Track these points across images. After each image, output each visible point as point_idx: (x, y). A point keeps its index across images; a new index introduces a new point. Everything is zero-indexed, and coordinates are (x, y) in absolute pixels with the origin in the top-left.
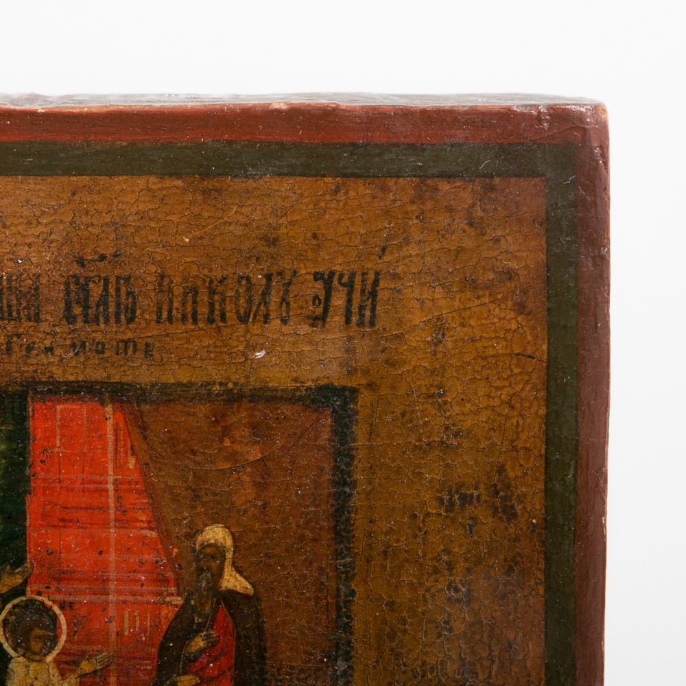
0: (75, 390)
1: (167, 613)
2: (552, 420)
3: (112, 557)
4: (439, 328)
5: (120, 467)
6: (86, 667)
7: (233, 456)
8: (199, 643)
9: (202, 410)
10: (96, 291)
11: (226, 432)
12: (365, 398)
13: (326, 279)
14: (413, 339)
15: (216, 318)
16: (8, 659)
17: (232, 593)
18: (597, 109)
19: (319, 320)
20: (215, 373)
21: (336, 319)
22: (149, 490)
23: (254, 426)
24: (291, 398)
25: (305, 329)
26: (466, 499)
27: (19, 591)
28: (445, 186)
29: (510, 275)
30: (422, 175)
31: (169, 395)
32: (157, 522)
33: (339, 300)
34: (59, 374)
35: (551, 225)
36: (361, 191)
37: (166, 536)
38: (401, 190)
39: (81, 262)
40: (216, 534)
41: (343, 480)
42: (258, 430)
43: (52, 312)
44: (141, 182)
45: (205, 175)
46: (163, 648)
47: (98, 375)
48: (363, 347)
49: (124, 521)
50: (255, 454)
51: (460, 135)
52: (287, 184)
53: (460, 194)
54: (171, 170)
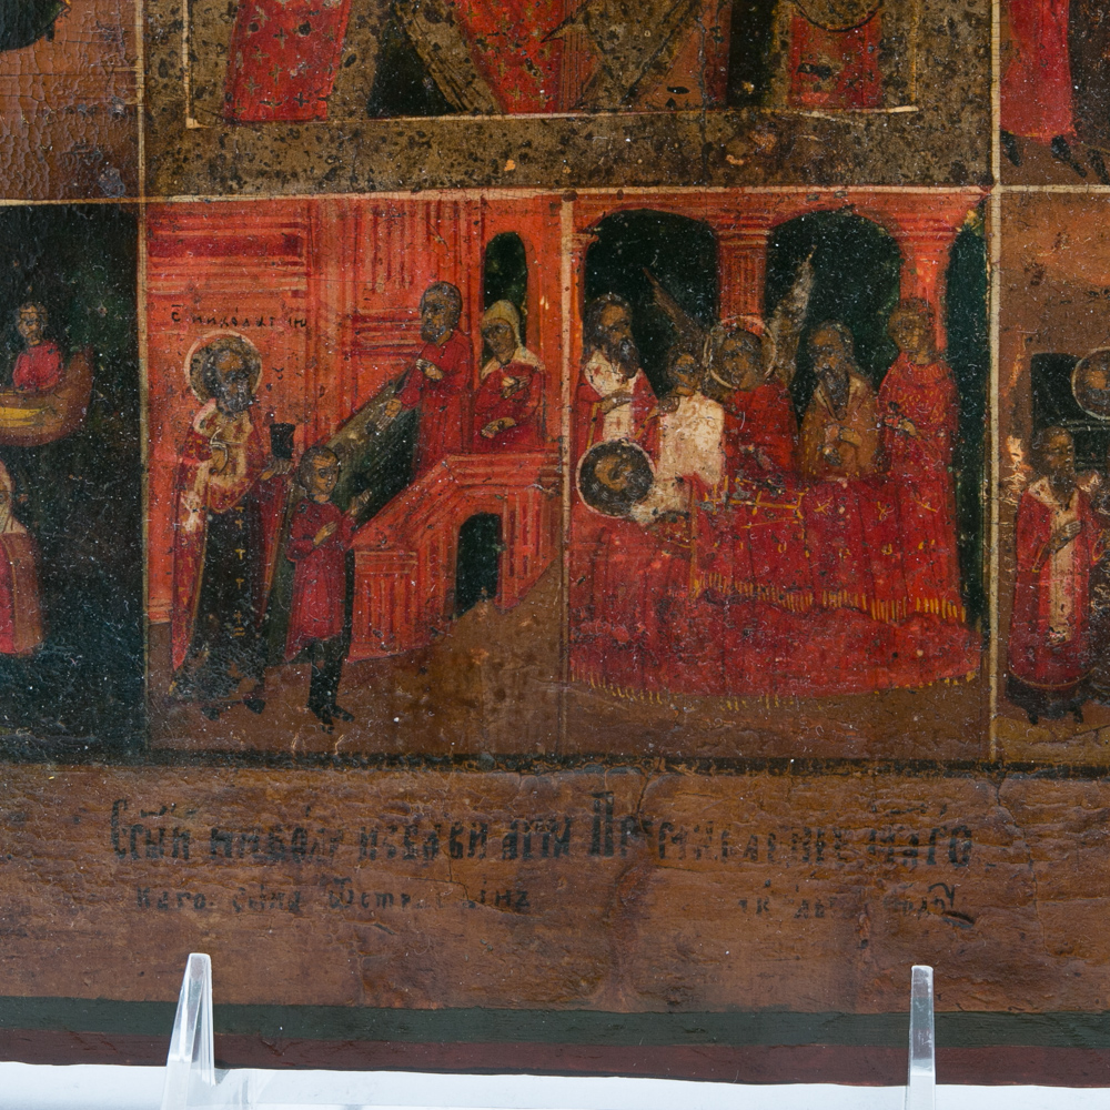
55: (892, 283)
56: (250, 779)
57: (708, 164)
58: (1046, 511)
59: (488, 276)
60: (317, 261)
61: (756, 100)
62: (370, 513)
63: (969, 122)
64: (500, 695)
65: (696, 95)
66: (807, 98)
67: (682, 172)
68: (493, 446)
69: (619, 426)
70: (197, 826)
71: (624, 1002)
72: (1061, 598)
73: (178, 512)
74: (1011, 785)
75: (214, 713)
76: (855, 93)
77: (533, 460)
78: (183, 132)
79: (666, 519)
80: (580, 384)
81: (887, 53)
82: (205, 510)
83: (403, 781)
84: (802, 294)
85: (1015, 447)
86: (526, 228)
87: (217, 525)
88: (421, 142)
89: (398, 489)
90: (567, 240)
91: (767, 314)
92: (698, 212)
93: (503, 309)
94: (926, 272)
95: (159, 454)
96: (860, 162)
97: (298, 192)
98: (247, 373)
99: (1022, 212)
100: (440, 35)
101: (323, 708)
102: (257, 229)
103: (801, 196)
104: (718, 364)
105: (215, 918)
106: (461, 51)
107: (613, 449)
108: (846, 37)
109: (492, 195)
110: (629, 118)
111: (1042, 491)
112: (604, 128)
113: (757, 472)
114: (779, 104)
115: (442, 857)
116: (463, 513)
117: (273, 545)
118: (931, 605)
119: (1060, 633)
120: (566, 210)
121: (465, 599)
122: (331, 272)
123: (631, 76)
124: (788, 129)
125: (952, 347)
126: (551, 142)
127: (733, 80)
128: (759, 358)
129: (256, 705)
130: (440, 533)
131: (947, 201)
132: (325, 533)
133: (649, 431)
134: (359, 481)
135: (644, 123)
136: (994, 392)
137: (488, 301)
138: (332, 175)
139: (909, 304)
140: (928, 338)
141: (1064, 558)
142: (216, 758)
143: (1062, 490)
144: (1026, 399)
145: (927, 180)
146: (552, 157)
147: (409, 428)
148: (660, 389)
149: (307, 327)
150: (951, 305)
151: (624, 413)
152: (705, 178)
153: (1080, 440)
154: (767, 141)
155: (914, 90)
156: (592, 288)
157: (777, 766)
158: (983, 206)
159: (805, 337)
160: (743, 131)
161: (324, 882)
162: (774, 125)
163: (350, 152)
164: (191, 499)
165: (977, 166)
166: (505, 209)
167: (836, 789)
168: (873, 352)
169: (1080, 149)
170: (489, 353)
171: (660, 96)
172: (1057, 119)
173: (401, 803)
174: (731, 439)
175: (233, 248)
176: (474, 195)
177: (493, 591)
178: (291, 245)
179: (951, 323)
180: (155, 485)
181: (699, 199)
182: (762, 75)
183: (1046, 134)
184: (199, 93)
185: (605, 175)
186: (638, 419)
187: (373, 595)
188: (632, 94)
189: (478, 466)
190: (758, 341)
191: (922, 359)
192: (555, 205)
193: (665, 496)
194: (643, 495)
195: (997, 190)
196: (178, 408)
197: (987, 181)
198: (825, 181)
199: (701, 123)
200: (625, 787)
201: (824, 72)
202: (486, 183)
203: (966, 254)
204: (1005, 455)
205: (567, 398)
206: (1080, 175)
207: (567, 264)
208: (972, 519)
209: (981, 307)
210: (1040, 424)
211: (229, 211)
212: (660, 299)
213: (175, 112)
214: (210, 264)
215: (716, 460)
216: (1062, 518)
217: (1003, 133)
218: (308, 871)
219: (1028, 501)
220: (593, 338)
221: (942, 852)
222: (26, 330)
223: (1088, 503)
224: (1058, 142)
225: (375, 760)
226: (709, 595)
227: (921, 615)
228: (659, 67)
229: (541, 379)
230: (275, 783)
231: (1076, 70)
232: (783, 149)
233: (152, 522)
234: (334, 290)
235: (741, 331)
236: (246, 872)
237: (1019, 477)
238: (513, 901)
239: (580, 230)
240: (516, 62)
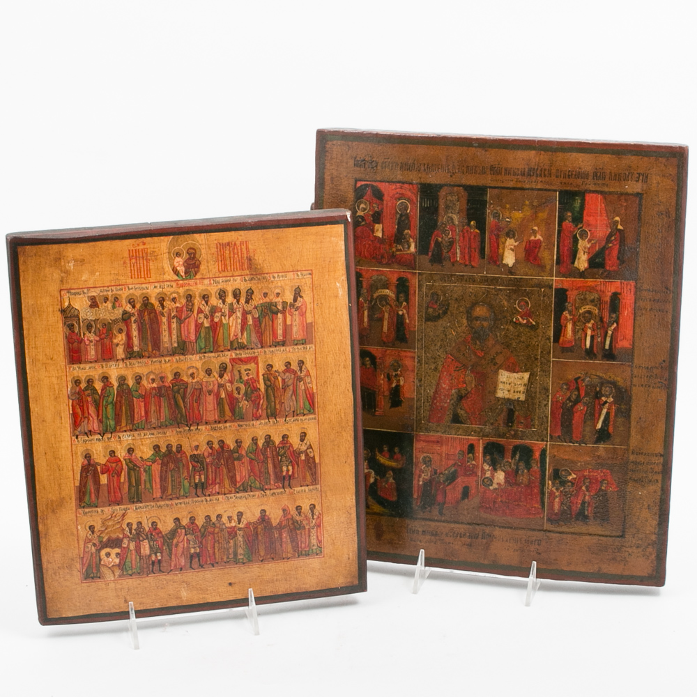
0: (594, 192)
1: (608, 233)
2: (677, 200)
3: (598, 222)
4: (658, 183)
5: (601, 206)
6: (593, 242)
7: (621, 205)
8: (613, 238)
9: (616, 196)
10: (599, 174)
11: (620, 200)
12: (645, 195)
13: (639, 174)
14: (653, 185)
15: (619, 180)
16: (578, 240)
17: (620, 229)
18: (687, 147)
19: (637, 181)
20: (618, 190)
21: (640, 181)
22: (606, 210)
23: (625, 200)
24: (632, 195)
25: (635, 183)
26: (662, 214)
27: (581, 228)
28: (660, 159)
29: (671, 175)
30: (656, 156)
31: (611, 193)
32: (607, 216)
33: (641, 178)
34: (591, 189)
35: (678, 166)
36: (646, 159)
37: (608, 219)
38: (652, 159)
39: (596, 169)
40: (617, 218)
41: (640, 210)
42: (626, 200)
43: (590, 178)
44: (608, 156)
45: (619, 155)
46: (607, 239)
47: (598, 189)
48: (645, 186)
49: (601, 215)
50: (625, 204)
51: (663, 150)
52: (633, 157)
53: (664, 160)
54: (613, 154)
55: (532, 456)
56: (428, 523)
57: (503, 436)
58: (555, 493)
59: (469, 449)
60: (442, 445)
61: (511, 426)
62: (449, 484)
63: (545, 432)
64: (468, 513)
65: (502, 425)
66: (520, 426)
67: (499, 436)
68: (469, 476)
69: (488, 474)
70: (420, 530)
71: (486, 562)
72: (556, 507)
73: (419, 481)
74: (548, 534)
75: (424, 512)
76: (527, 427)
77: (475, 478)
78: (421, 423)
79: (495, 489)
80: (482, 468)
81: (532, 420)
82: (423, 481)
83: (452, 525)
84: (517, 457)
85: (550, 482)
86: (474, 443)
87: (425, 484)
88: (459, 428)
89: (454, 481)
90: (481, 445)
91: (512, 459)
92: (501, 443)
93: (471, 455)
94: (537, 455)
95: (416, 471)
96: (527, 437)
97: (439, 434)
98: (430, 461)
99: (552, 447)
100: (462, 412)
101: (441, 513)
102: (433, 439)
103: (518, 442)
104: (504, 466)
105: (423, 544)
106: (465, 415)
107: (487, 478)
108: (526, 418)
109: (470, 437)
110: (491, 427)
111: (554, 489)
112: (488, 429)
113: (509, 483)
114: (515, 428)
115: (459, 537)
116: (464, 485)
117: (433, 488)
118: (536, 506)
119: (556, 511)
120: (481, 441)
121: (463, 499)
122: (444, 447)
123: (492, 421)
124: (516, 431)
125: (541, 466)
126: (479, 430)
127: (508, 422)
128: (510, 467)
129: (430, 512)
130: (460, 489)
131: (540, 444)
132: (442, 486)
133: (493, 476)
134: (447, 480)
135: (493, 428)
136: (547, 474)
137: (468, 454)
138: (445, 432)
139: (535, 460)
140: (537, 465)
141: (557, 500)
142: (424, 519)
143: (557, 489)
144: (552, 475)
145: (538, 440)
146: (479, 433)
147: (456, 471)
148: (495, 469)
149: (440, 455)
150: (541, 460)
151: (489, 472)
152: (503, 437)
153: (560, 482)
154: (513, 433)
155: (536, 427)
156: (485, 453)
157: (511, 528)
158: (546, 445)
159: (518, 464)
160: (509, 431)
161: (440, 540)
162: (514, 430)
163: (447, 429)
164: (421, 479)
165: (545, 439)
166: (472, 440)
167: (520, 532)
168: (528, 466)
169: (562, 438)
170: (468, 462)
171: (497, 425)
172: (559, 433)
173: (453, 529)
174: (505, 478)
175: (429, 442)
176: (467, 437)
177: (468, 498)
178: (438, 442)
179: (541, 463)
180: (416, 477)
181: (502, 441)
182: (512, 422)
183: (557, 435)
184: (424, 417)
185: (487, 436)
186: (491, 474)
187: (449, 496)
188: (492, 424)
189: (466, 479)
190: (510, 463)
191: (536, 468)
192: (479, 440)
193: (495, 486)
194: (492, 485)
195: (549, 443)
196: (419, 465)
197: (547, 441)
198: (522, 440)
199: (502, 429)
200: (488, 530)
201: (522, 423)
202: (469, 435)
203: (543, 452)
204: (548, 484)
205: (480, 469)
206: (562, 441)
207: (481, 449)
208: (543, 493)
209: (545, 461)
210: (554, 479)
211: (428, 436)
212: (495, 456)
213: (420, 420)
214: (425, 444)
215: (503, 481)
216: (557, 494)
217: (550, 435)
218: (437, 538)
219: (551, 490)
220: (485, 461)
221: (536, 543)
222: (396, 451)
223: (561, 492)
224: (559, 436)
225: (448, 522)
226: (501, 501)
227: (535, 507)
228: (497, 420)
229: (477, 466)
230: (433, 524)
231: (562, 425)
232: (515, 434)
233: (415, 482)
234: (444, 448)
235: (507, 462)
236: (428, 537)
237: (550, 487)
238: (470, 545)
239: (483, 444)
240: (474, 417)
